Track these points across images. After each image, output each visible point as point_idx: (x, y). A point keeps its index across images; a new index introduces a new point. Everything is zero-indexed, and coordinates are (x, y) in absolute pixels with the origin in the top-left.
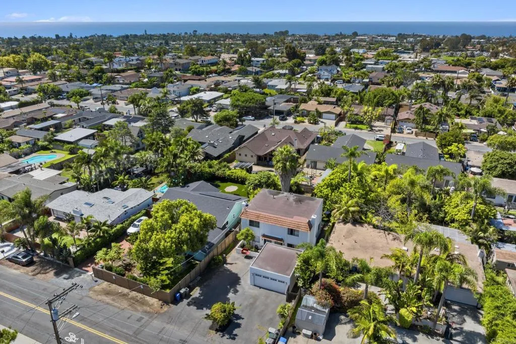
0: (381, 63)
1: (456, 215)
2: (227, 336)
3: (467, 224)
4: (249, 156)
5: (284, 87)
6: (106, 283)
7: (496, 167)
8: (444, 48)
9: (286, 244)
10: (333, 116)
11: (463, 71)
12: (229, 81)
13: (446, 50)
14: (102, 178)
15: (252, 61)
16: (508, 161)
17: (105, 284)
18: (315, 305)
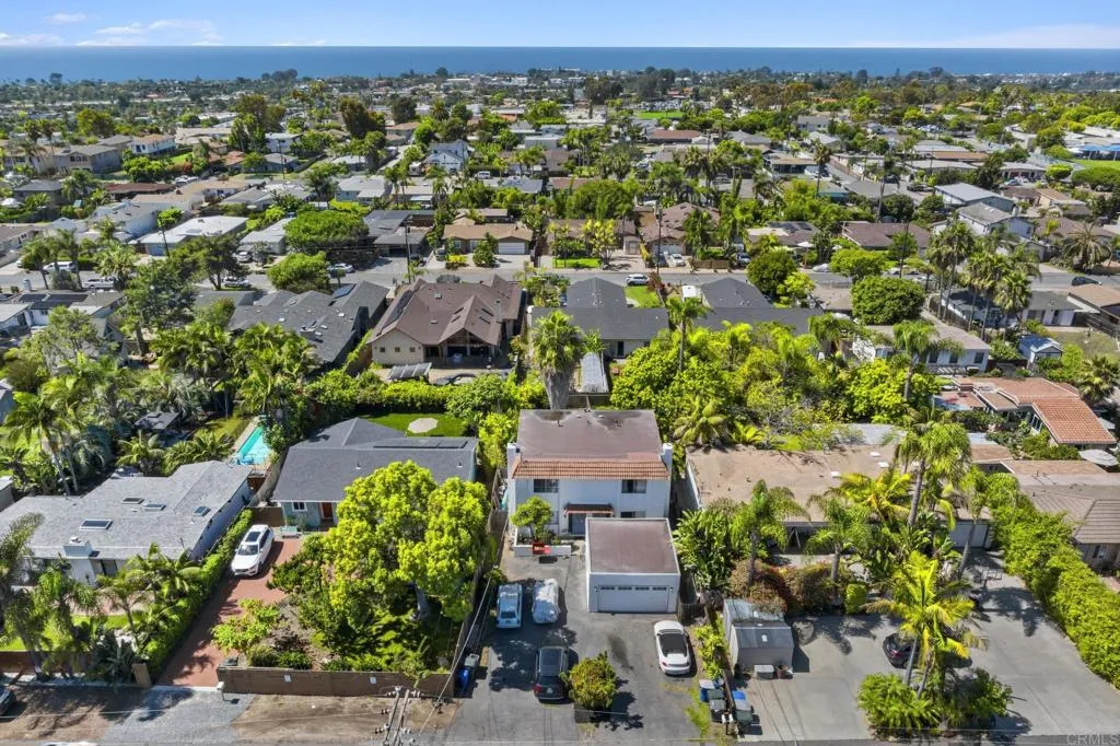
0: (547, 132)
1: (880, 399)
2: (622, 726)
3: (903, 412)
4: (405, 350)
5: (379, 192)
6: (263, 698)
7: (882, 306)
8: (630, 96)
9: (619, 514)
10: (522, 246)
11: (701, 138)
12: (237, 191)
13: (633, 100)
14: (80, 453)
15: (268, 141)
16: (899, 294)
17: (265, 702)
18: (756, 614)
